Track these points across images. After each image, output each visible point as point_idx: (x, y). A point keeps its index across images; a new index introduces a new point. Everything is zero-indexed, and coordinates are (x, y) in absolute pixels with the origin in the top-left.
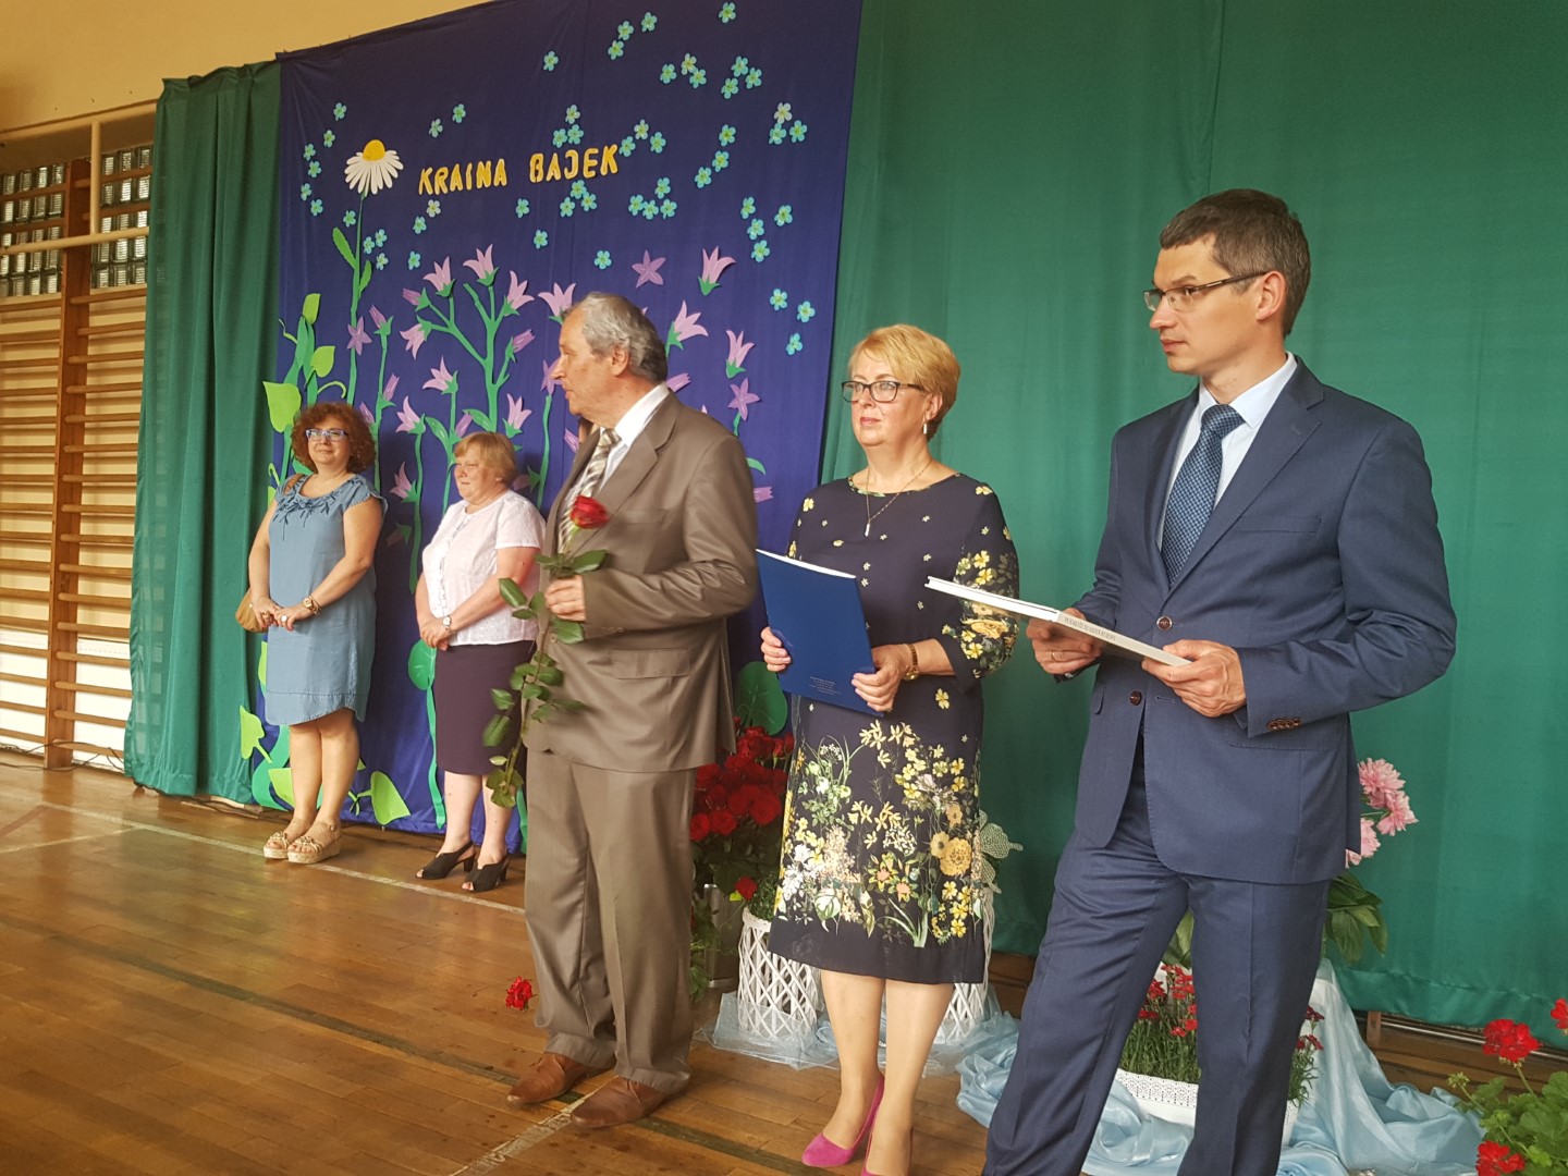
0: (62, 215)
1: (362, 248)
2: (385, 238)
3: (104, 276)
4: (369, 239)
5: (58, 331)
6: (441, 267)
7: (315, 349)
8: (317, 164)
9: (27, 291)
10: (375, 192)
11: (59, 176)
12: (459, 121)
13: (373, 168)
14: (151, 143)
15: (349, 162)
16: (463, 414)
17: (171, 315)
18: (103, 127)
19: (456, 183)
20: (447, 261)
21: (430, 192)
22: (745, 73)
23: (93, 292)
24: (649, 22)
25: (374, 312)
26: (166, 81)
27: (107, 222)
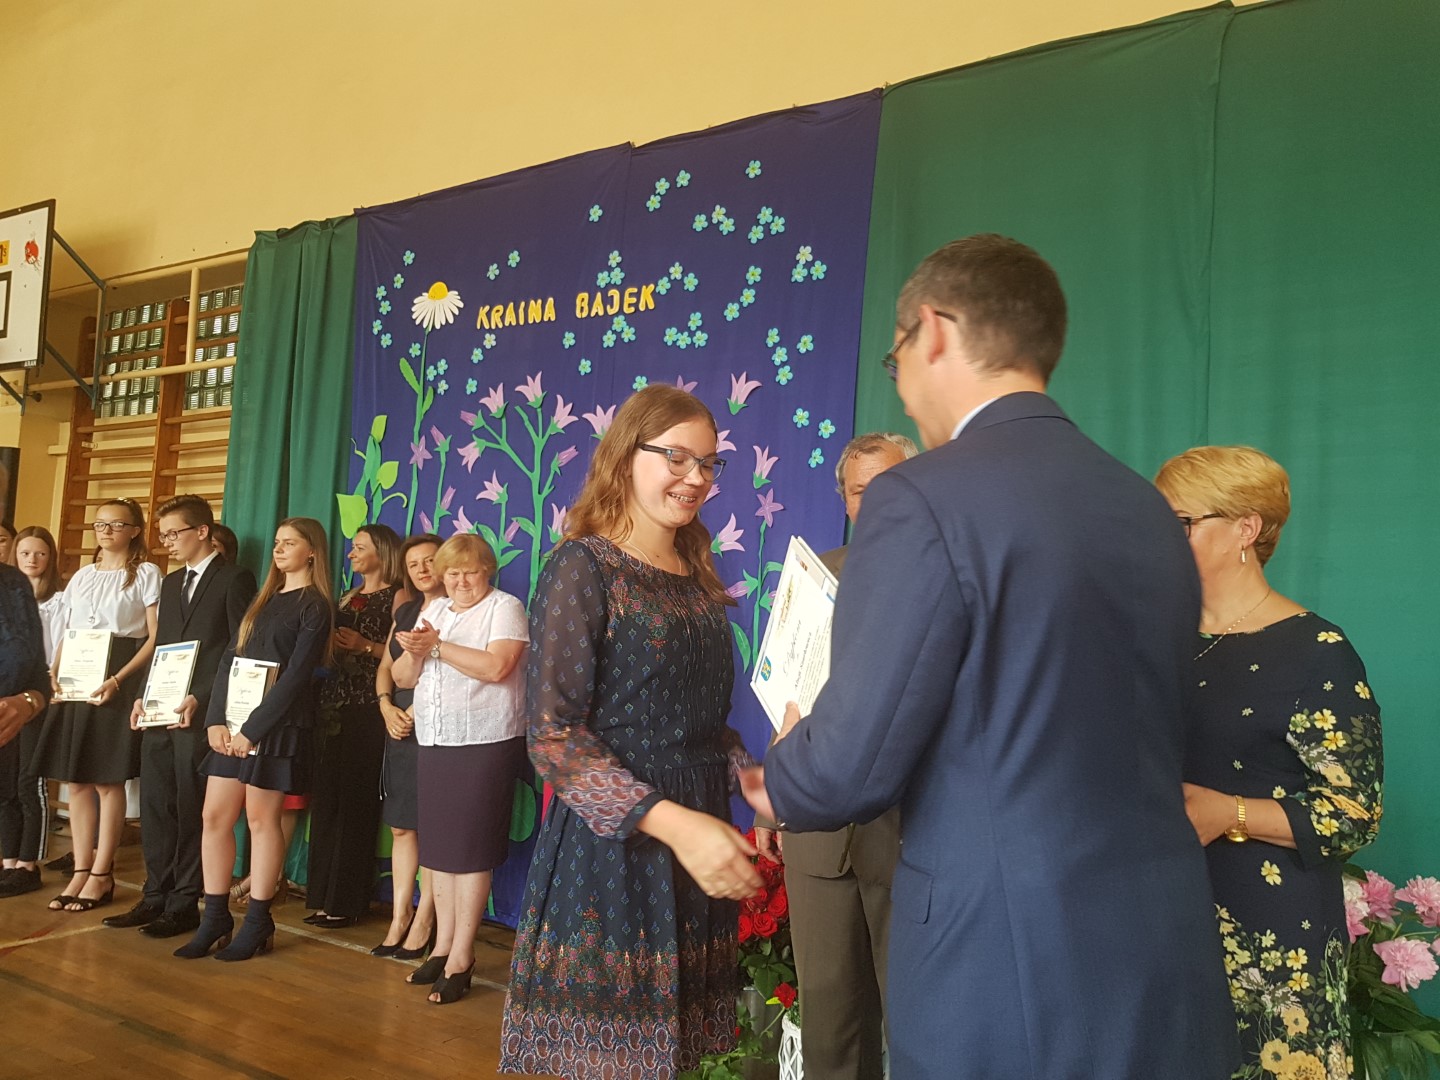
0: (161, 346)
1: (425, 375)
2: (446, 367)
3: (194, 398)
4: (432, 367)
5: (152, 447)
6: (496, 391)
7: (381, 464)
8: (388, 303)
9: (127, 412)
10: (438, 327)
11: (160, 312)
12: (514, 265)
13: (437, 306)
14: (241, 284)
15: (415, 301)
16: (512, 521)
17: (251, 433)
18: (202, 272)
19: (510, 319)
20: (501, 387)
21: (487, 327)
22: (770, 219)
23: (185, 413)
24: (683, 179)
25: (435, 431)
26: (258, 233)
27: (200, 352)
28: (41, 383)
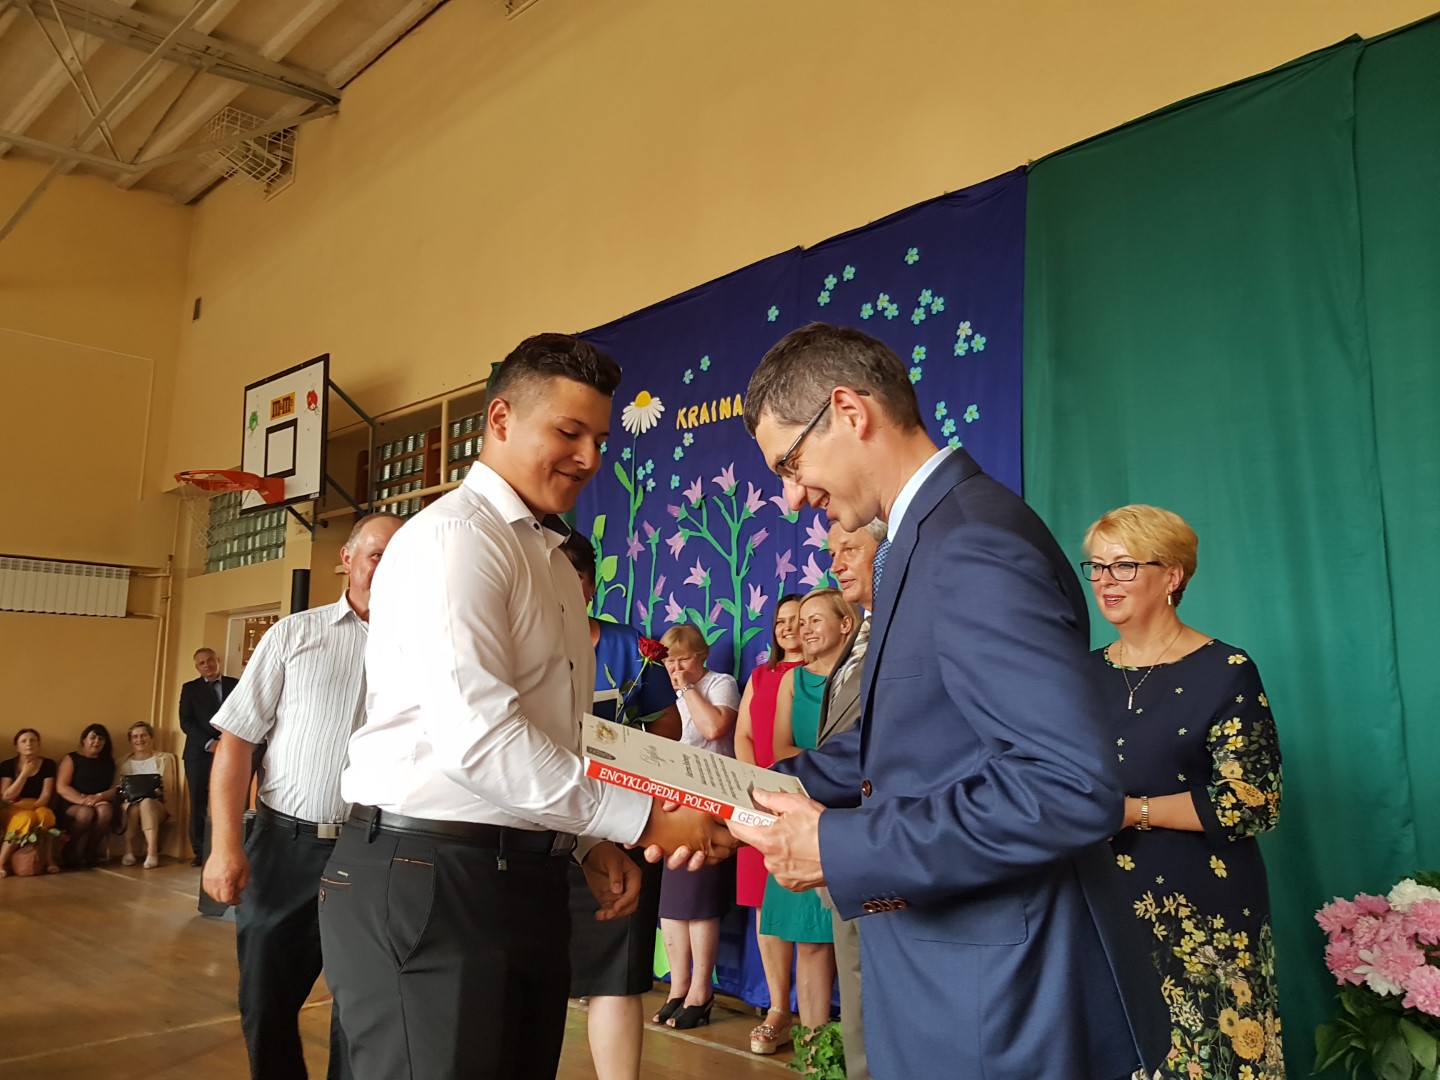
1: (636, 476)
2: (652, 466)
4: (641, 468)
6: (695, 484)
10: (644, 431)
11: (421, 441)
12: (705, 369)
13: (642, 413)
15: (624, 411)
16: (716, 603)
18: (451, 403)
19: (705, 417)
20: (700, 479)
21: (685, 427)
22: (930, 300)
24: (849, 273)
25: (646, 526)
27: (455, 473)
28: (326, 512)
